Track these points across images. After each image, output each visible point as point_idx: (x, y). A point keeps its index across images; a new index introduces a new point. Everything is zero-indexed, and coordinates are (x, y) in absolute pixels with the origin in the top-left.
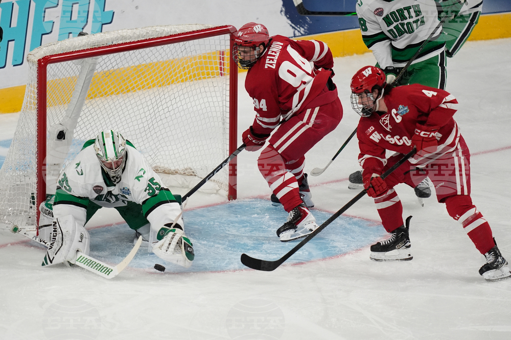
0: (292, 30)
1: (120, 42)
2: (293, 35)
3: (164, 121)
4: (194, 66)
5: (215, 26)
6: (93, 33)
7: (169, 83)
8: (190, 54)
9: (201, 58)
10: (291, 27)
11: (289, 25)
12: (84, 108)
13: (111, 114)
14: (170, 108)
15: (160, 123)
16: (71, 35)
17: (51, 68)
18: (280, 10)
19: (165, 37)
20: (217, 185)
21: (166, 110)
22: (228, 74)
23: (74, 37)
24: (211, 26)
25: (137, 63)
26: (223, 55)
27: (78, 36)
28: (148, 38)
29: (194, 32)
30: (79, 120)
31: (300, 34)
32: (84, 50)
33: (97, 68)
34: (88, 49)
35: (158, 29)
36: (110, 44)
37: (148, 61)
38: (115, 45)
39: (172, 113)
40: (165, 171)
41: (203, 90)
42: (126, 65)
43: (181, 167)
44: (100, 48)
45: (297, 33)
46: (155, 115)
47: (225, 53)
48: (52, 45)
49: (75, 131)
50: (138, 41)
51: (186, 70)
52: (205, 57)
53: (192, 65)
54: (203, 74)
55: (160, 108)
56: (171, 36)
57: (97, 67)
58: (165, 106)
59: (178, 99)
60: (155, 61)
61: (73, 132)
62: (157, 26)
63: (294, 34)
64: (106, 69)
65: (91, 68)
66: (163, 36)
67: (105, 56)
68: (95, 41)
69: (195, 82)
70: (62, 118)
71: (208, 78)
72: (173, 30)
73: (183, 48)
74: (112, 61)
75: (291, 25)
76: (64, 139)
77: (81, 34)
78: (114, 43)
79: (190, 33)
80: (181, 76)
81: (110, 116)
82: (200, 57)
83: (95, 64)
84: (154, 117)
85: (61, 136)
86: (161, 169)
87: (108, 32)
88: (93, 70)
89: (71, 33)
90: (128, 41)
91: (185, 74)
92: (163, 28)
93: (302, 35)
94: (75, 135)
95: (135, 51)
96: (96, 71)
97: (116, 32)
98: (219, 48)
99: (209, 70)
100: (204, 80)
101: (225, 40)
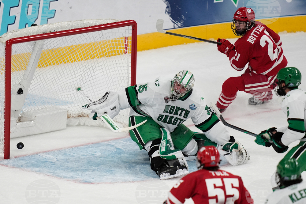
0: (173, 24)
1: (60, 30)
2: (173, 27)
3: (89, 83)
4: (109, 47)
5: (122, 21)
6: (42, 24)
7: (92, 58)
8: (105, 39)
9: (113, 42)
10: (172, 22)
11: (171, 21)
12: (35, 74)
13: (54, 79)
14: (93, 75)
15: (86, 84)
16: (27, 25)
17: (14, 47)
18: (165, 10)
19: (89, 27)
20: (122, 126)
21: (90, 76)
22: (130, 53)
23: (29, 26)
24: (119, 20)
25: (70, 44)
26: (127, 40)
27: (31, 26)
28: (78, 28)
29: (108, 24)
30: (32, 81)
31: (178, 27)
32: (36, 35)
33: (44, 47)
34: (39, 34)
35: (85, 22)
36: (53, 31)
37: (78, 43)
38: (57, 32)
39: (94, 78)
40: (88, 116)
41: (114, 62)
42: (63, 46)
44: (46, 34)
45: (176, 26)
46: (83, 79)
47: (129, 38)
48: (15, 32)
49: (29, 89)
50: (72, 30)
51: (103, 50)
52: (116, 41)
53: (107, 46)
54: (115, 51)
55: (86, 74)
56: (93, 27)
57: (44, 46)
58: (89, 73)
59: (98, 69)
60: (83, 43)
61: (28, 89)
62: (84, 20)
63: (174, 27)
64: (50, 48)
65: (40, 47)
66: (88, 26)
67: (49, 40)
68: (43, 29)
69: (107, 58)
70: (21, 80)
71: (121, 54)
72: (95, 22)
73: (101, 35)
74: (54, 42)
75: (172, 21)
76: (22, 94)
77: (33, 25)
78: (56, 31)
79: (106, 24)
80: (100, 54)
81: (53, 79)
82: (112, 41)
83: (43, 45)
84: (82, 81)
85: (20, 91)
86: (85, 114)
87: (52, 24)
88: (41, 48)
89: (27, 24)
90: (65, 30)
91: (103, 52)
92: (88, 21)
93: (179, 27)
94: (29, 92)
95: (69, 36)
96: (43, 49)
97: (57, 24)
98: (125, 36)
99: (119, 49)
100: (118, 56)
101: (128, 30)
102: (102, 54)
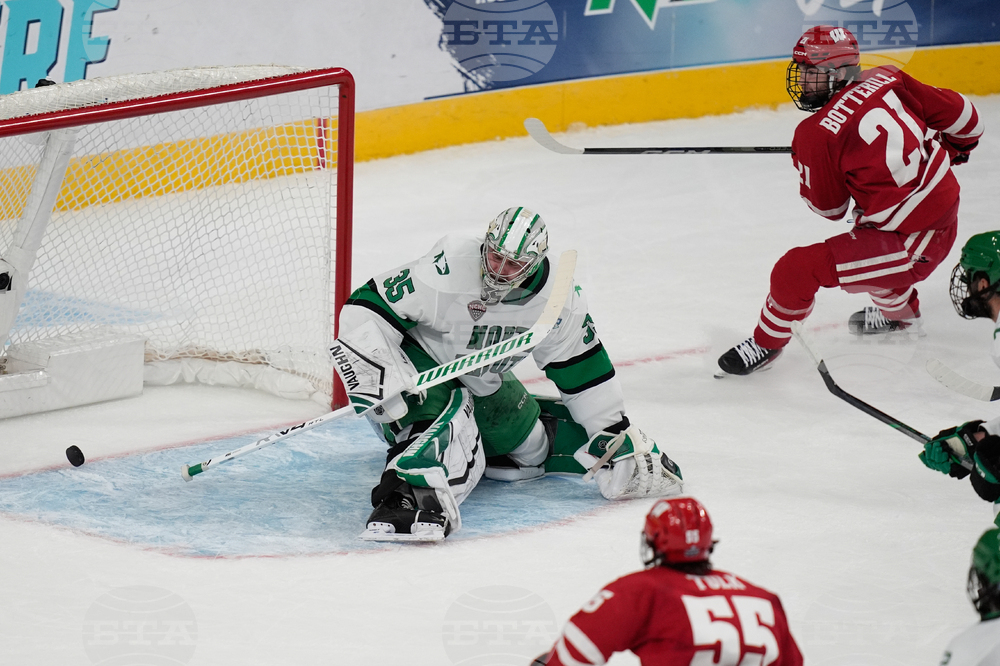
0: (462, 80)
1: (123, 99)
2: (462, 90)
3: (210, 256)
4: (269, 148)
5: (310, 70)
7: (220, 181)
8: (259, 124)
9: (282, 132)
10: (460, 74)
11: (455, 70)
12: (49, 229)
13: (104, 244)
14: (222, 232)
15: (201, 260)
16: (24, 83)
18: (438, 39)
19: (212, 90)
20: (310, 384)
21: (214, 235)
22: (333, 166)
23: (29, 87)
24: (301, 70)
25: (155, 141)
26: (325, 126)
27: (37, 86)
28: (178, 91)
29: (268, 80)
30: (40, 252)
31: (477, 88)
32: (52, 114)
33: (75, 149)
34: (60, 112)
35: (197, 74)
36: (102, 102)
37: (177, 137)
38: (113, 105)
39: (225, 240)
40: (206, 355)
41: (286, 194)
42: (133, 145)
43: (238, 347)
44: (82, 109)
45: (471, 86)
46: (191, 244)
47: (330, 123)
49: (31, 275)
50: (159, 98)
51: (253, 156)
52: (290, 131)
53: (264, 146)
54: (287, 162)
55: (202, 231)
56: (223, 87)
57: (77, 147)
58: (211, 227)
59: (236, 214)
60: (191, 136)
61: (27, 276)
62: (195, 67)
63: (466, 88)
64: (94, 153)
65: (63, 150)
66: (208, 87)
67: (91, 127)
68: (74, 96)
69: (264, 181)
70: (6, 248)
71: (306, 170)
72: (227, 75)
73: (246, 112)
74: (106, 135)
75: (459, 71)
76: (9, 289)
77: (42, 83)
78: (110, 101)
79: (261, 81)
80: (243, 169)
81: (102, 246)
82: (280, 131)
83: (73, 142)
84: (189, 249)
85: (3, 282)
86: (200, 350)
87: (98, 79)
88: (67, 153)
89: (25, 80)
90: (138, 97)
91: (251, 164)
92: (207, 72)
93: (482, 90)
94: (32, 284)
95: (151, 116)
96: (74, 156)
97: (115, 79)
98: (318, 116)
99: (300, 156)
100: (297, 175)
101: (327, 98)
102: (250, 168)
